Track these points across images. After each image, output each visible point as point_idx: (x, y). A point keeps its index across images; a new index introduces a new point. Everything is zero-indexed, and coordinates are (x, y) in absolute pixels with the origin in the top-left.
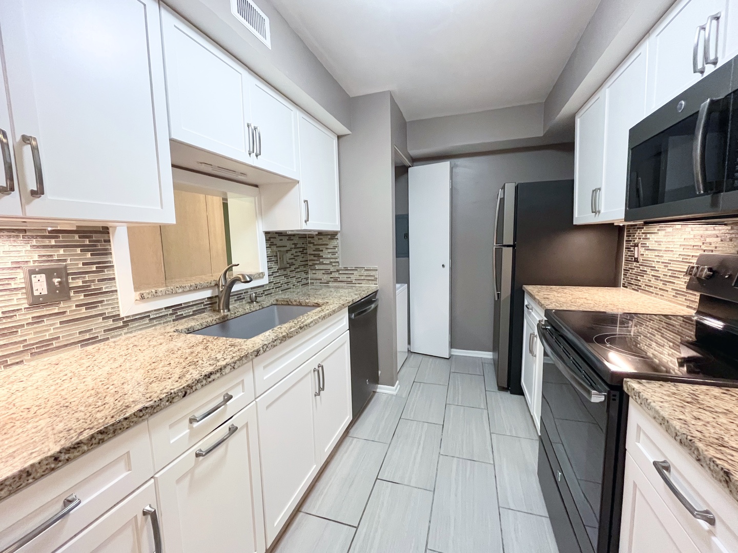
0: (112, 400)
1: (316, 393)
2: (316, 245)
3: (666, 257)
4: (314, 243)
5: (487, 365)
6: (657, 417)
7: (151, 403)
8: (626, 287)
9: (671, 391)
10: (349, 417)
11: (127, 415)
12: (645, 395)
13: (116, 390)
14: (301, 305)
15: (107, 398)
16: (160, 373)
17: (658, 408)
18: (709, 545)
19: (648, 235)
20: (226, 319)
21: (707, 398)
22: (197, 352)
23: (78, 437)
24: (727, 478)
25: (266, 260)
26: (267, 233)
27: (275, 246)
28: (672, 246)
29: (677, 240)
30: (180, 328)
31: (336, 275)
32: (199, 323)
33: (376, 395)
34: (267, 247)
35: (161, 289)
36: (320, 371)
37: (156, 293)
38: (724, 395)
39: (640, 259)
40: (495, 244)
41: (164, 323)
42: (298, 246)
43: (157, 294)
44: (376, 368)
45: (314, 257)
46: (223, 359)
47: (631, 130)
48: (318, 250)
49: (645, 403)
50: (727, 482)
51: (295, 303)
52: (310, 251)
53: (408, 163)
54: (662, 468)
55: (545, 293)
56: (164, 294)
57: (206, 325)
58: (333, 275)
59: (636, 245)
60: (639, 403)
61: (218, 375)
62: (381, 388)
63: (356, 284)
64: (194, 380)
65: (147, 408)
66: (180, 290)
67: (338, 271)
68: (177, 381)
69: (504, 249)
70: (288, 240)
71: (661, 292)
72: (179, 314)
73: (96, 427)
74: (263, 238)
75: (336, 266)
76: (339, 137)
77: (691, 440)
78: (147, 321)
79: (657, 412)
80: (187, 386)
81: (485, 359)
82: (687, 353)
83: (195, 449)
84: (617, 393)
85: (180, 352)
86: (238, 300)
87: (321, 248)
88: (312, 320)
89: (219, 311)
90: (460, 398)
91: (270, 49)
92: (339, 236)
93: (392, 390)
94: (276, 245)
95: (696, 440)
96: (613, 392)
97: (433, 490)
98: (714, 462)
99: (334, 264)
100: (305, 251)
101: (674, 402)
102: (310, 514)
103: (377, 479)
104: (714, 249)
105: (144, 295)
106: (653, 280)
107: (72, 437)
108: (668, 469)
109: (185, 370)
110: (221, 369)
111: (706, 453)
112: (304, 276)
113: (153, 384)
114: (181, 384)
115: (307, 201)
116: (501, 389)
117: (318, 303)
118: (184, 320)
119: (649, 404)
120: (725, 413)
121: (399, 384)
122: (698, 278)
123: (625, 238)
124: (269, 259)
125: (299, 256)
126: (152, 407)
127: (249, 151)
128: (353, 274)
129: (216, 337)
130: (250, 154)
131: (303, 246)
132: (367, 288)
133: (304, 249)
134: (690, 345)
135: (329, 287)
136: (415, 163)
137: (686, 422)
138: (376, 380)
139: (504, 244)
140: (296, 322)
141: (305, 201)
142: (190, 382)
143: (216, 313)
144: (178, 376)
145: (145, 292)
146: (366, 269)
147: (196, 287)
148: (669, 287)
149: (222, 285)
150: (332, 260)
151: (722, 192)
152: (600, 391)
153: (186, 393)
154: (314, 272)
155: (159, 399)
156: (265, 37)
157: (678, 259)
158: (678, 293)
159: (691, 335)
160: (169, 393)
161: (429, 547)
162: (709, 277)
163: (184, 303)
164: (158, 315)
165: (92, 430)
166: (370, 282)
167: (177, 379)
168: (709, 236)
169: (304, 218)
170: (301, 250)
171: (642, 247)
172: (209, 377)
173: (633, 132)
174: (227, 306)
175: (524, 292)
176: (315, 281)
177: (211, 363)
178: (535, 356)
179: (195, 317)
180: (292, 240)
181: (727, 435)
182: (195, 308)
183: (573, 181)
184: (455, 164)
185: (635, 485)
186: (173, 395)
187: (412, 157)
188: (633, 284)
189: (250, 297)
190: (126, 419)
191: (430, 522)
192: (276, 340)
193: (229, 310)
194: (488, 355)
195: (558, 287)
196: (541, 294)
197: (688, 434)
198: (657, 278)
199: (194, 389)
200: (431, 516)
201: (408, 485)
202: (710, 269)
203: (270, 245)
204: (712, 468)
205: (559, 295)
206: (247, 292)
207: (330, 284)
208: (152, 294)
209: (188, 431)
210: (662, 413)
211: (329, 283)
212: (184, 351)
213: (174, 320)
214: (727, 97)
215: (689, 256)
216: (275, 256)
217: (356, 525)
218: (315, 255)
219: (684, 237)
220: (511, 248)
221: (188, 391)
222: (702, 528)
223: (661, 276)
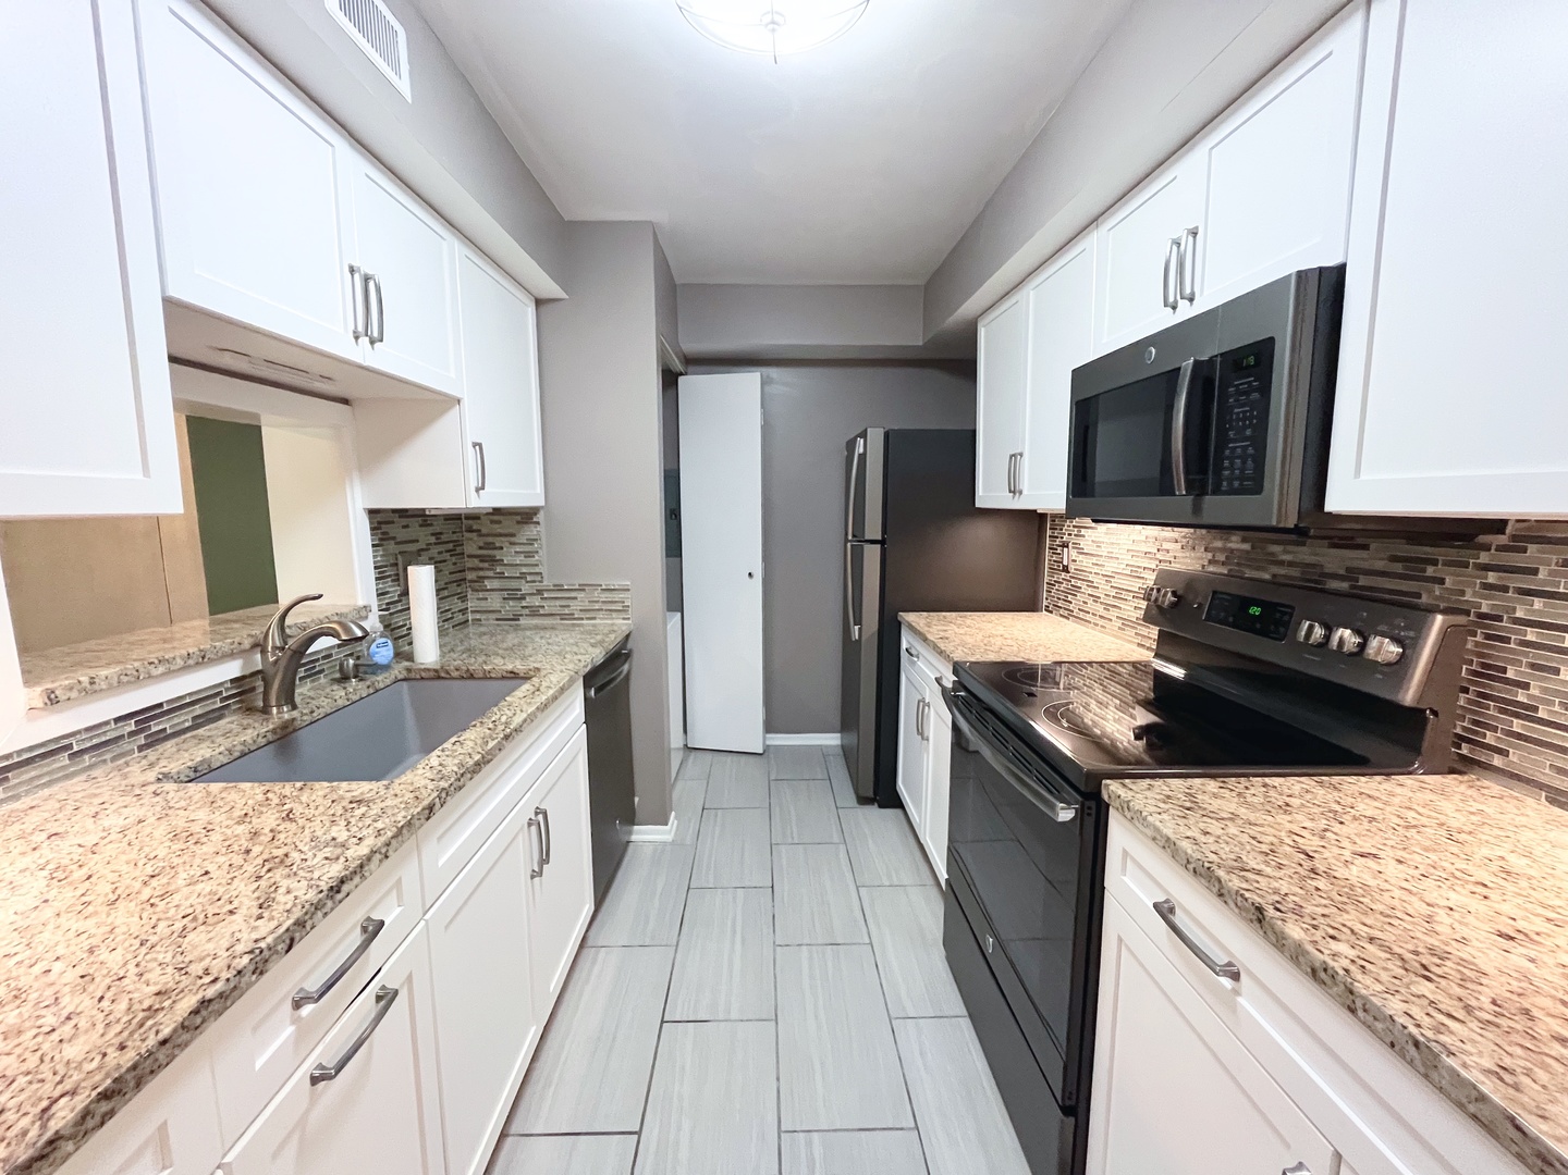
0: (87, 1003)
1: (533, 871)
2: (488, 535)
3: (1110, 567)
4: (479, 531)
5: (831, 758)
6: (1158, 837)
7: (219, 986)
8: (1051, 612)
9: (1164, 792)
10: (588, 908)
11: (166, 1032)
12: (1137, 804)
13: (80, 970)
14: (472, 677)
15: (65, 1001)
16: (191, 901)
17: (1158, 823)
18: (1233, 1008)
19: (1083, 530)
20: (291, 729)
21: (1206, 798)
22: (267, 830)
23: (44, 1127)
24: (1261, 917)
25: (372, 574)
26: (372, 512)
27: (393, 542)
28: (1117, 551)
29: (1124, 541)
30: (173, 767)
31: (536, 601)
32: (222, 749)
33: (631, 847)
34: (373, 546)
35: (104, 673)
36: (540, 822)
37: (91, 683)
38: (1222, 790)
39: (1072, 567)
40: (850, 538)
41: (114, 759)
42: (444, 538)
43: (96, 687)
44: (630, 792)
45: (482, 561)
46: (355, 840)
47: (1073, 371)
48: (491, 546)
49: (1135, 817)
50: (1260, 921)
51: (455, 674)
52: (470, 548)
53: (678, 366)
54: (1165, 911)
55: (939, 628)
56: (116, 684)
57: (242, 751)
58: (528, 601)
59: (1064, 545)
60: (1129, 817)
61: (357, 879)
62: (640, 833)
63: (582, 619)
64: (307, 906)
65: (210, 1001)
66: (161, 669)
67: (539, 592)
68: (260, 917)
69: (867, 547)
70: (421, 526)
71: (1101, 622)
72: (154, 729)
73: (88, 1084)
74: (364, 524)
75: (534, 582)
76: (539, 302)
77: (1209, 868)
78: (64, 759)
79: (1157, 830)
80: (295, 924)
81: (827, 746)
82: (1144, 718)
83: (308, 1067)
84: (1093, 804)
85: (216, 837)
86: (308, 676)
87: (498, 542)
88: (524, 715)
89: (266, 710)
90: (795, 830)
91: (410, 101)
92: (540, 517)
93: (663, 833)
94: (394, 538)
95: (1214, 867)
96: (1087, 803)
97: (774, 1018)
98: (1242, 895)
99: (529, 578)
100: (459, 550)
101: (1174, 812)
102: (531, 1135)
103: (663, 1022)
104: (1172, 559)
105: (57, 692)
106: (1090, 601)
107: (25, 1133)
108: (1172, 910)
109: (263, 883)
110: (361, 866)
111: (1230, 884)
112: (461, 606)
113: (191, 936)
114: (275, 923)
115: (480, 445)
116: (863, 800)
117: (516, 671)
118: (169, 744)
119: (1145, 819)
120: (1231, 819)
121: (676, 818)
122: (1159, 607)
123: (1049, 532)
124: (379, 573)
125: (445, 561)
126: (221, 995)
127: (354, 332)
128: (575, 598)
129: (298, 785)
130: (357, 338)
131: (455, 539)
132: (612, 629)
133: (458, 544)
134: (1147, 705)
135: (517, 628)
136: (690, 369)
137: (1195, 841)
138: (631, 819)
139: (866, 538)
140: (491, 726)
141: (475, 445)
142: (297, 913)
143: (259, 717)
144: (256, 903)
145: (60, 684)
146: (604, 587)
147: (203, 658)
148: (1113, 613)
149: (275, 648)
150: (524, 570)
151: (1207, 494)
152: (1068, 803)
153: (292, 940)
154: (481, 595)
155: (235, 973)
156: (398, 73)
157: (1125, 572)
158: (1126, 623)
159: (1146, 687)
160: (257, 951)
161: (783, 1129)
162: (1174, 605)
163: (168, 702)
164: (95, 741)
165: (77, 1098)
166: (614, 615)
167: (257, 912)
168: (1165, 540)
169: (473, 483)
170: (451, 546)
171: (1073, 548)
172: (338, 892)
173: (1079, 375)
174: (288, 698)
175: (900, 623)
176: (483, 617)
177: (328, 855)
178: (928, 740)
179: (200, 731)
180: (431, 525)
181: (1244, 852)
182: (198, 710)
183: (974, 432)
184: (768, 377)
185: (1120, 940)
186: (266, 953)
187: (685, 356)
188: (1061, 607)
189: (341, 665)
190: (164, 1042)
191: (778, 1079)
192: (462, 775)
193: (294, 707)
194: (832, 738)
195: (954, 614)
196: (934, 629)
197: (1204, 859)
198: (1096, 598)
199: (308, 928)
200: (778, 1068)
201: (726, 1021)
202: (1174, 594)
203: (381, 539)
204: (1239, 904)
205: (962, 631)
206: (330, 656)
207: (523, 621)
208: (79, 687)
209: (291, 1029)
210: (1165, 831)
211: (518, 620)
212: (229, 832)
213: (141, 748)
214: (1211, 360)
215: (1139, 567)
216: (392, 565)
217: (637, 1129)
218: (482, 559)
219: (1132, 537)
220: (879, 546)
221: (297, 935)
222: (1223, 986)
223: (1102, 596)
